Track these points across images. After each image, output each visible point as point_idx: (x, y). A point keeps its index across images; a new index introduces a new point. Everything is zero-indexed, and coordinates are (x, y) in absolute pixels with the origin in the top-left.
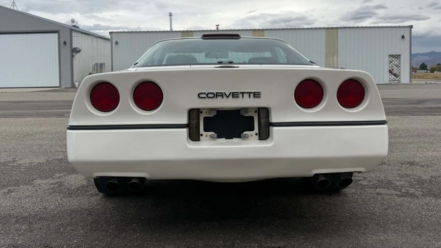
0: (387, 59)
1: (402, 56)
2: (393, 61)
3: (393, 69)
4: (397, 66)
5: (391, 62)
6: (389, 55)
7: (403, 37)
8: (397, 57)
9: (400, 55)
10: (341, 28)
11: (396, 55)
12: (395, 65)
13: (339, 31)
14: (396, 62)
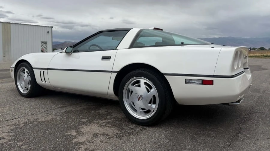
0: (40, 44)
1: (48, 43)
2: (43, 45)
3: (43, 50)
4: (45, 48)
5: (42, 46)
6: (41, 42)
7: (48, 32)
8: (45, 43)
9: (47, 42)
10: (12, 23)
11: (45, 42)
12: (44, 47)
13: (12, 25)
14: (44, 45)
